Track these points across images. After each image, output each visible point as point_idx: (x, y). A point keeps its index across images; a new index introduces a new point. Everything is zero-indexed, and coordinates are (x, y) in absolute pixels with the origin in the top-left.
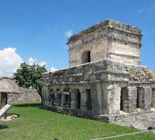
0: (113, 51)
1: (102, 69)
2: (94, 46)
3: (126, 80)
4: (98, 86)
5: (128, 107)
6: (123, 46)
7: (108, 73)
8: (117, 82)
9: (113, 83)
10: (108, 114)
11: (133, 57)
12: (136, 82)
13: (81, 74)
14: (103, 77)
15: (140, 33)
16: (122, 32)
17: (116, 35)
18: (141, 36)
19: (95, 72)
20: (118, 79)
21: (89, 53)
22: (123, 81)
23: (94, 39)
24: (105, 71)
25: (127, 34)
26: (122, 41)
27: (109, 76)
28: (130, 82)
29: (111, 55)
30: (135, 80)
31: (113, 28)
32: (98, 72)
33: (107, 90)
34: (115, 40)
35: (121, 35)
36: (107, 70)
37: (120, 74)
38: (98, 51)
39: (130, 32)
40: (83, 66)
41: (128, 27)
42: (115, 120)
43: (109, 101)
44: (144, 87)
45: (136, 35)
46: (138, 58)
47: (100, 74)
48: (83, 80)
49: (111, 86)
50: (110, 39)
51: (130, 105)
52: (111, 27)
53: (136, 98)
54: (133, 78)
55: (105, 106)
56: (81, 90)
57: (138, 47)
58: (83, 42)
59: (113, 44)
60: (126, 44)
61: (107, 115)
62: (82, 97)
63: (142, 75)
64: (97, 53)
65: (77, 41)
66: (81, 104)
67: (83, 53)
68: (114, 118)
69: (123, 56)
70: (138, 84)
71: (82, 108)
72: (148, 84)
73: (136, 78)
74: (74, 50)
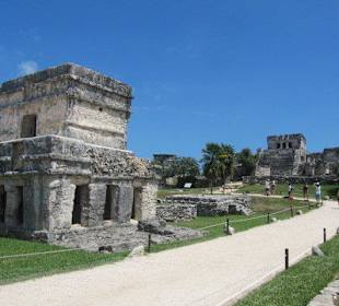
0: (74, 121)
1: (43, 151)
2: (43, 107)
3: (86, 172)
4: (36, 181)
5: (87, 218)
6: (95, 112)
7: (51, 160)
8: (69, 175)
9: (60, 176)
10: (48, 229)
11: (114, 134)
12: (106, 176)
13: (9, 158)
14: (43, 166)
15: (129, 93)
16: (95, 89)
17: (83, 93)
18: (131, 98)
19: (31, 157)
20: (72, 170)
21: (34, 118)
22: (80, 175)
23: (44, 95)
24: (46, 155)
25: (105, 93)
26: (93, 105)
27: (54, 165)
28: (95, 176)
29: (70, 128)
30: (105, 173)
31: (77, 81)
32: (37, 156)
33: (48, 188)
34: (80, 101)
35: (92, 94)
36: (51, 154)
37: (76, 162)
38: (50, 117)
39: (110, 90)
40: (15, 144)
41: (108, 80)
42: (60, 239)
43: (50, 208)
44: (120, 185)
45: (122, 96)
46: (122, 135)
47: (40, 160)
48: (12, 170)
49: (57, 182)
50: (71, 99)
51: (91, 215)
52: (75, 77)
53: (103, 203)
54: (101, 169)
55: (44, 215)
56: (7, 188)
57: (124, 116)
58: (26, 96)
59: (76, 108)
60: (101, 110)
61: (45, 231)
62: (8, 201)
63: (121, 165)
64: (48, 120)
65: (16, 94)
66: (7, 213)
67: (24, 117)
68: (57, 236)
69: (95, 130)
70: (110, 181)
71: (7, 220)
72: (128, 180)
73: (106, 170)
74: (8, 110)
